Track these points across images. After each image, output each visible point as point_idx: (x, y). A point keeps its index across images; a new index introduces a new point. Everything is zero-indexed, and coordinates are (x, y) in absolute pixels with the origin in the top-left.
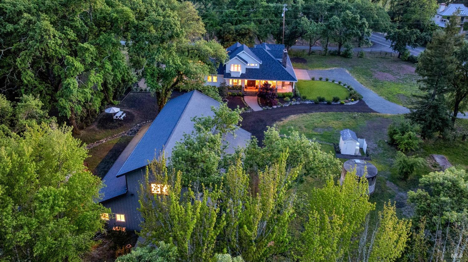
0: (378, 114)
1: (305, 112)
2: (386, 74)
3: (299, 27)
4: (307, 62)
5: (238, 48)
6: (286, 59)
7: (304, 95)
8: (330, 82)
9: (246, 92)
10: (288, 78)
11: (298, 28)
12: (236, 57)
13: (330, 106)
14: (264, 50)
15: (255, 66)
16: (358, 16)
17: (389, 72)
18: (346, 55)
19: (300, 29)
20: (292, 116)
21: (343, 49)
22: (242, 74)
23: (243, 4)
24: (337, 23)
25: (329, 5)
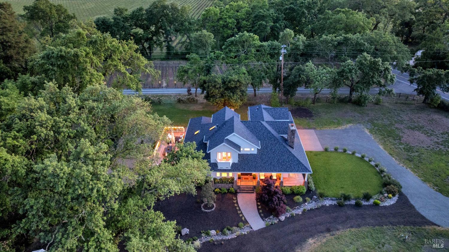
0: (438, 228)
1: (328, 230)
2: (417, 133)
3: (304, 75)
4: (313, 116)
5: (226, 122)
6: (294, 137)
7: (322, 191)
8: (349, 154)
9: (239, 187)
10: (299, 167)
11: (302, 76)
12: (224, 143)
13: (361, 211)
14: (262, 124)
15: (251, 150)
16: (379, 61)
17: (420, 128)
18: (359, 103)
19: (305, 78)
20: (310, 241)
21: (355, 95)
22: (234, 164)
23: (231, 44)
24: (353, 71)
25: (336, 41)
